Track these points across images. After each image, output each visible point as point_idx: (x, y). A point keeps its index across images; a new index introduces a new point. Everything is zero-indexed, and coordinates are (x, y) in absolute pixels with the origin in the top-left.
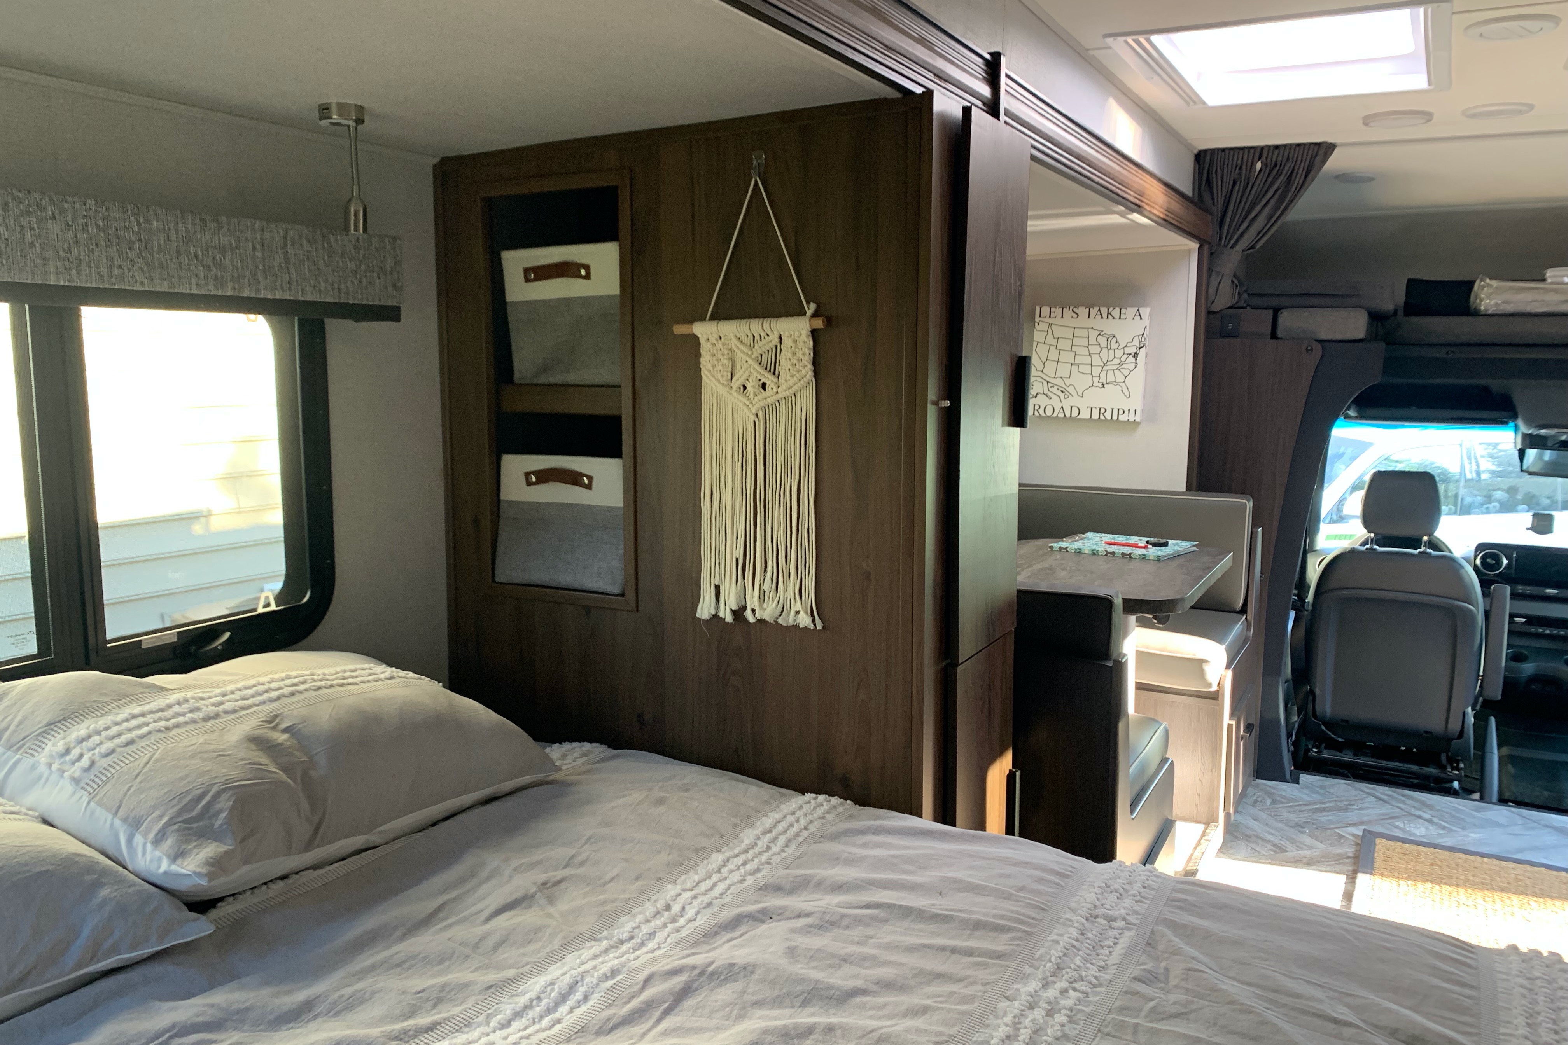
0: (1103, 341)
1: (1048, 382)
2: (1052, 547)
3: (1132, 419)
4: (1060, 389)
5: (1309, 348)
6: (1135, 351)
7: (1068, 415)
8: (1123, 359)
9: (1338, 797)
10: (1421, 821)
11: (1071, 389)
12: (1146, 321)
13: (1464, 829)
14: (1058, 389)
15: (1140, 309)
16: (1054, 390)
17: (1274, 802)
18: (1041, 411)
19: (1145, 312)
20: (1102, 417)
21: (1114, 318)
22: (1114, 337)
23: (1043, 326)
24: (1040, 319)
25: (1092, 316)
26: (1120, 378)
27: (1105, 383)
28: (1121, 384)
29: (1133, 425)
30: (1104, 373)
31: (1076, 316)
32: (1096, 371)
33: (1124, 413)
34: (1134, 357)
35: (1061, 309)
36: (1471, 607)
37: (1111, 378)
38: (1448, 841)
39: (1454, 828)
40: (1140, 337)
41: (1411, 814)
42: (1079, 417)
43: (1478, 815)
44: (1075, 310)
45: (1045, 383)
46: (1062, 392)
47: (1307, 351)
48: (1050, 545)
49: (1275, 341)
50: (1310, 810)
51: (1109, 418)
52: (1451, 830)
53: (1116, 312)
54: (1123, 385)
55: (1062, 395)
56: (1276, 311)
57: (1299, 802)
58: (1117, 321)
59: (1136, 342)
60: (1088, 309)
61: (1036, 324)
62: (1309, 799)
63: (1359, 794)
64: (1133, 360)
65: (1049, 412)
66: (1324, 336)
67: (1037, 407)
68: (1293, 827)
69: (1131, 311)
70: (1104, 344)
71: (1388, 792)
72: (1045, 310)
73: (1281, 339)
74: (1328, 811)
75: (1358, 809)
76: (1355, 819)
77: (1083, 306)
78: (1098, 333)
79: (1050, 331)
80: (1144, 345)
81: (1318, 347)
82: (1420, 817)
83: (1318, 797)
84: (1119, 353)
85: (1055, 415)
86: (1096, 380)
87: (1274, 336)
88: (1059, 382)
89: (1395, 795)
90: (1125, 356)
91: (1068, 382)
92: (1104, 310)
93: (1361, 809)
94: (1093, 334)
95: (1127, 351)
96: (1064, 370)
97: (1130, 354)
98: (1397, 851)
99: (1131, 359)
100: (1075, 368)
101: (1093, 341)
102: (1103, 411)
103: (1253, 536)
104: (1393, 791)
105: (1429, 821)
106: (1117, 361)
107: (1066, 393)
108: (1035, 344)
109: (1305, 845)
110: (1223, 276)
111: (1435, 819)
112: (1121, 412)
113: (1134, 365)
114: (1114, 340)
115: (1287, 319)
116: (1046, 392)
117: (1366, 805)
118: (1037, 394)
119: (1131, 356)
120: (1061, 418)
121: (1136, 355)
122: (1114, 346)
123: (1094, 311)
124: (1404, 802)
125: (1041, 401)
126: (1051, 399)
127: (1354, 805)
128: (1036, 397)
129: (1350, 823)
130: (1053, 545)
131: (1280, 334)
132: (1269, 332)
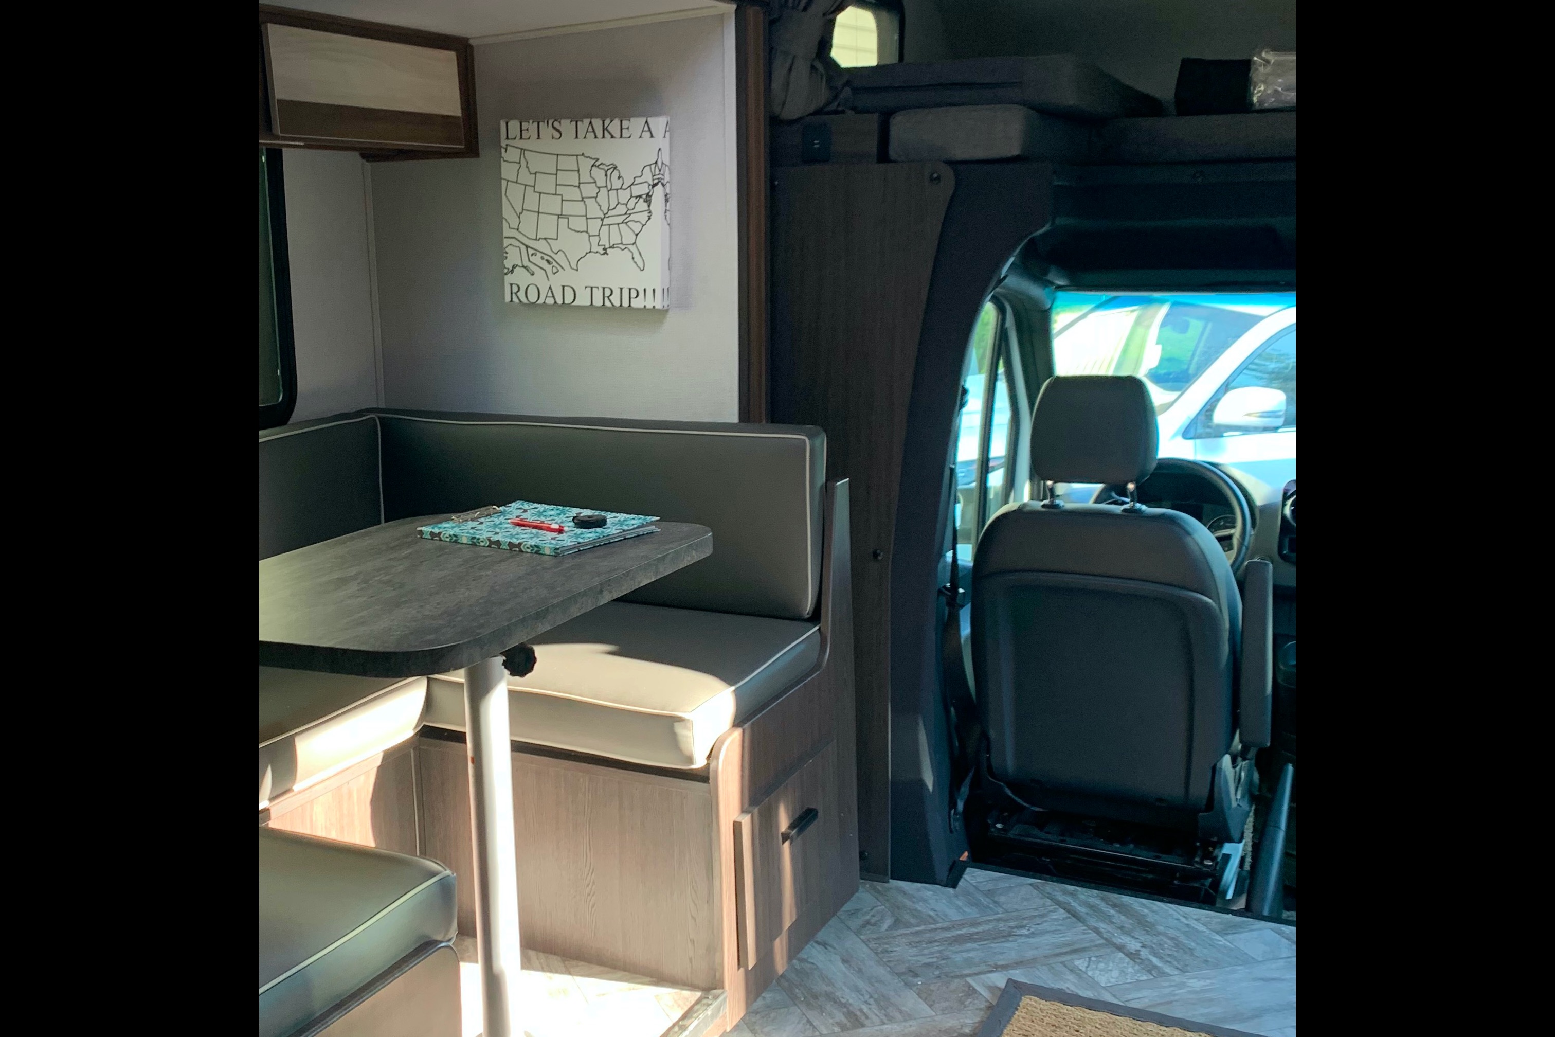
0: (599, 174)
1: (527, 247)
2: (421, 532)
3: (649, 306)
4: (546, 257)
5: (935, 176)
6: (647, 191)
7: (560, 301)
8: (631, 205)
9: (1006, 911)
10: (1121, 955)
11: (560, 258)
12: (661, 141)
13: (1183, 971)
14: (542, 258)
15: (650, 120)
16: (536, 259)
17: (897, 923)
18: (521, 295)
19: (659, 124)
20: (608, 304)
21: (612, 137)
22: (615, 168)
23: (511, 154)
24: (509, 142)
25: (581, 134)
26: (629, 238)
27: (607, 246)
28: (631, 247)
29: (656, 316)
30: (605, 229)
31: (558, 135)
32: (594, 226)
33: (637, 296)
34: (646, 201)
35: (536, 124)
36: (1209, 601)
37: (615, 240)
38: (1142, 999)
39: (1167, 969)
40: (653, 166)
41: (1109, 943)
42: (574, 304)
43: (1221, 940)
44: (556, 124)
45: (523, 248)
46: (548, 261)
47: (932, 180)
48: (419, 529)
49: (883, 166)
50: (946, 939)
51: (617, 304)
52: (1162, 974)
53: (614, 127)
54: (632, 248)
55: (548, 268)
56: (886, 116)
57: (936, 922)
58: (618, 141)
59: (648, 177)
60: (574, 123)
61: (503, 150)
62: (955, 916)
63: (1044, 906)
64: (646, 205)
65: (533, 298)
66: (959, 154)
67: (515, 289)
68: (899, 975)
69: (637, 124)
70: (601, 182)
71: (1093, 901)
72: (514, 125)
73: (895, 162)
74: (975, 941)
75: (1027, 936)
76: (1013, 956)
77: (566, 118)
78: (592, 162)
79: (523, 163)
80: (660, 180)
81: (948, 174)
82: (1121, 948)
83: (972, 913)
84: (624, 196)
85: (541, 301)
86: (594, 240)
87: (883, 156)
88: (541, 246)
89: (1103, 906)
90: (633, 200)
91: (556, 246)
92: (598, 123)
93: (1033, 935)
94: (586, 164)
95: (637, 191)
96: (548, 226)
97: (640, 196)
98: (1046, 1020)
99: (642, 205)
100: (563, 222)
101: (585, 177)
102: (608, 293)
103: (827, 493)
104: (1103, 899)
105: (1133, 956)
106: (622, 209)
107: (554, 264)
108: (504, 183)
109: (901, 1012)
110: (794, 57)
111: (1144, 953)
112: (634, 294)
113: (646, 214)
114: (616, 174)
115: (900, 126)
116: (526, 263)
117: (1045, 926)
118: (514, 267)
119: (641, 200)
120: (549, 305)
121: (648, 199)
122: (617, 184)
123: (583, 125)
124: (1109, 919)
125: (520, 278)
126: (533, 274)
127: (1023, 927)
128: (512, 271)
129: (1000, 963)
130: (424, 529)
131: (893, 153)
132: (875, 150)
